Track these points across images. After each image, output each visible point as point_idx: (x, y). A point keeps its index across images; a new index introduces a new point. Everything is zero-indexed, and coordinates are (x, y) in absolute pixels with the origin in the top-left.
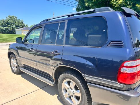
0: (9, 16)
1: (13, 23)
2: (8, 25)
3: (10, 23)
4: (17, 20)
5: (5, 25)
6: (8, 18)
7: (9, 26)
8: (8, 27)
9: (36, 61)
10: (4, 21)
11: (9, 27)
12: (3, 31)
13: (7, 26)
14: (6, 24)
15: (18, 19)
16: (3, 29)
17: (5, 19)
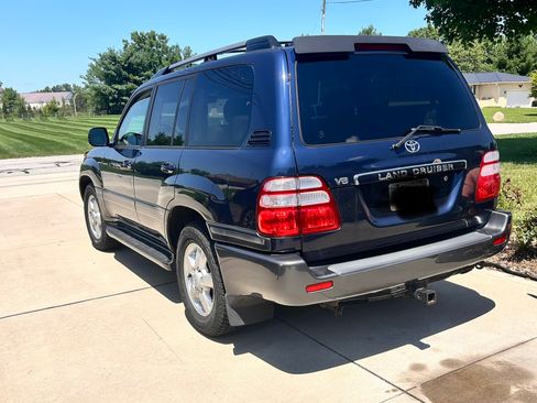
0: (135, 36)
1: (150, 66)
2: (131, 76)
3: (138, 65)
4: (166, 50)
5: (119, 74)
6: (130, 41)
7: (137, 78)
8: (130, 85)
9: (135, 200)
10: (113, 59)
11: (136, 82)
12: (112, 101)
13: (128, 80)
14: (124, 73)
15: (169, 44)
16: (110, 94)
17: (119, 49)
